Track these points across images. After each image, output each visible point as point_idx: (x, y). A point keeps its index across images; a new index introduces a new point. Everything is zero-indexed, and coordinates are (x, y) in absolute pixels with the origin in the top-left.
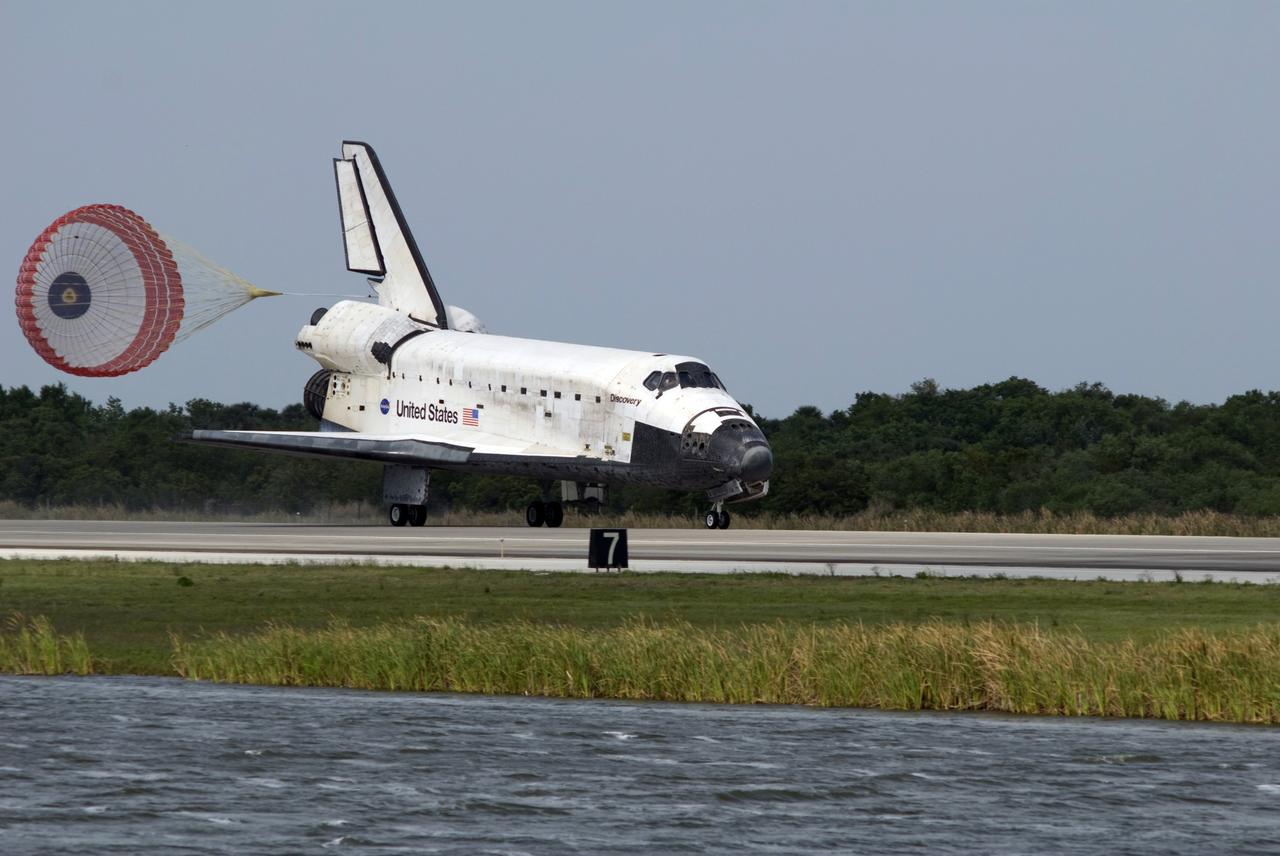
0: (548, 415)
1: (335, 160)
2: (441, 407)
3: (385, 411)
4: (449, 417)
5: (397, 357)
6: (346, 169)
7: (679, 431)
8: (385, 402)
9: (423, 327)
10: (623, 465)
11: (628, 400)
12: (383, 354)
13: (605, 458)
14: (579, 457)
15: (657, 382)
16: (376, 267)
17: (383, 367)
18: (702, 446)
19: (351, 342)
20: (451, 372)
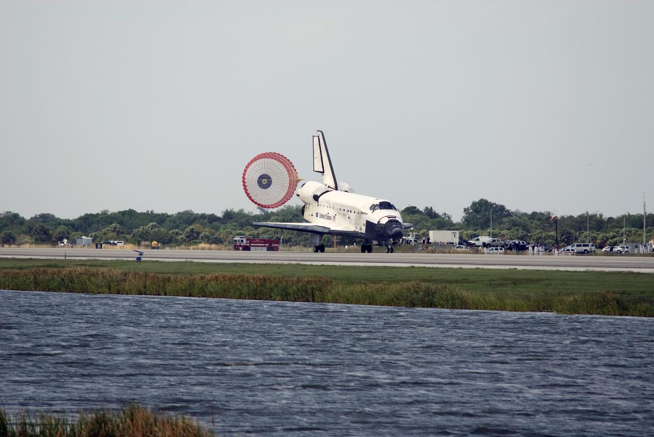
0: (349, 218)
1: (313, 136)
2: (328, 215)
3: (317, 216)
4: (329, 218)
5: (320, 199)
6: (316, 139)
7: (376, 223)
8: (317, 213)
9: (330, 189)
10: (363, 234)
11: (365, 213)
12: (316, 198)
13: (360, 231)
14: (355, 231)
15: (373, 208)
16: (322, 171)
17: (316, 202)
18: (382, 228)
19: (308, 194)
20: (330, 204)
